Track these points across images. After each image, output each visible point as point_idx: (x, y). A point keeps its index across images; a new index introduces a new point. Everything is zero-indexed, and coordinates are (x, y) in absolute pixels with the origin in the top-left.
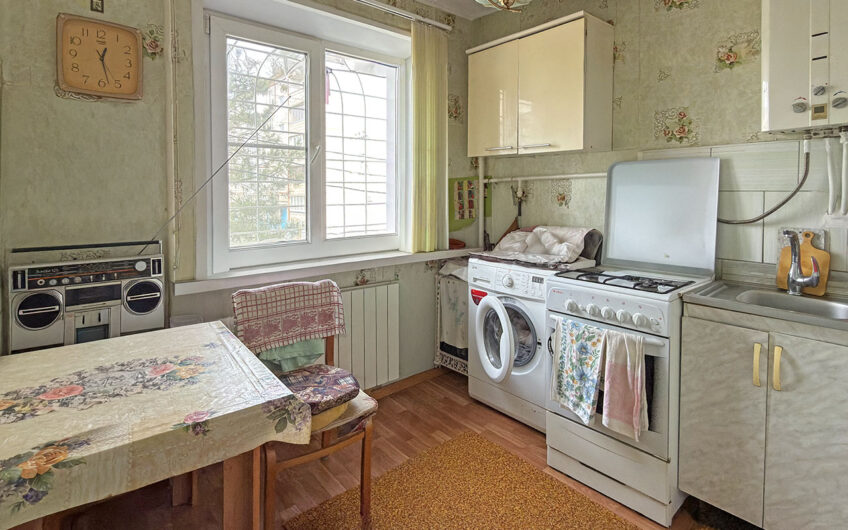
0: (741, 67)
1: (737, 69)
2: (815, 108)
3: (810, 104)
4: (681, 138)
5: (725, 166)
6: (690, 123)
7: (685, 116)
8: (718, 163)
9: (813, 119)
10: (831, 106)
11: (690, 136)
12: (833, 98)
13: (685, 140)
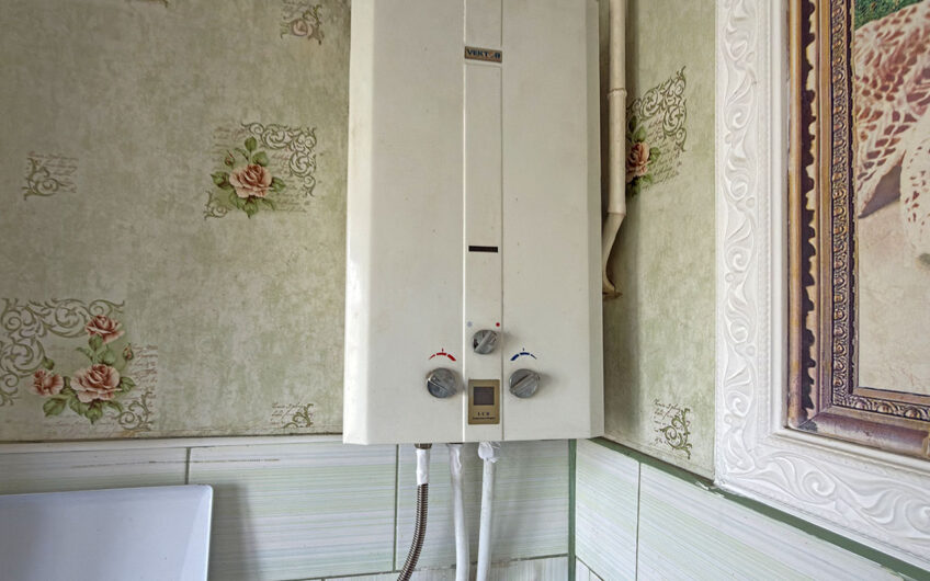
0: (273, 216)
1: (265, 218)
2: (476, 390)
3: (465, 377)
4: (96, 404)
5: (229, 506)
6: (128, 358)
7: (111, 331)
8: (207, 497)
9: (472, 420)
10: (506, 387)
11: (125, 401)
12: (511, 367)
13: (108, 410)
